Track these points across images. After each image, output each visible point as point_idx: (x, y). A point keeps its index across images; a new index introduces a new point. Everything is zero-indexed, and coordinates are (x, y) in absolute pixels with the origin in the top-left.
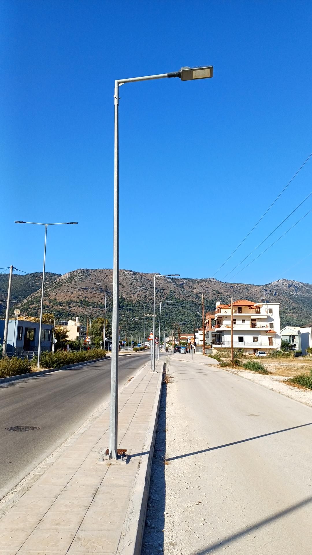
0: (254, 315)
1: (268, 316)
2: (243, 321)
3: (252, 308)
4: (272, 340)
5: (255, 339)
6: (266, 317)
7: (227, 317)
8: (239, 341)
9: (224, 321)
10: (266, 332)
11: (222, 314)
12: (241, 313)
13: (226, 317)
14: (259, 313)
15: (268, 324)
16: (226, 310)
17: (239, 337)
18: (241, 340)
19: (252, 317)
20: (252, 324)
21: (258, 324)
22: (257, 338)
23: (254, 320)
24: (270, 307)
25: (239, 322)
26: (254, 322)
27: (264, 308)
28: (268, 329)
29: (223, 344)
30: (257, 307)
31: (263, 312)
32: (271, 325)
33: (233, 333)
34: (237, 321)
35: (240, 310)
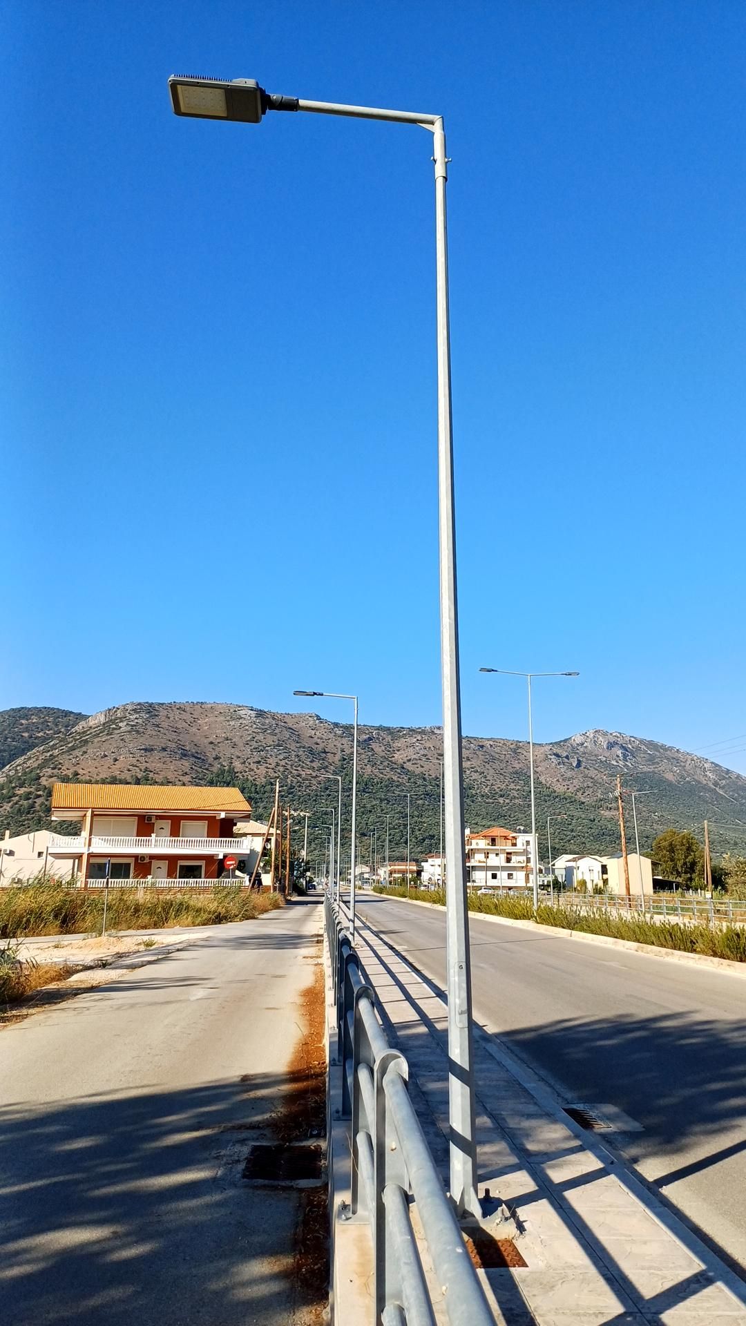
0: (510, 849)
1: (524, 851)
2: (497, 854)
3: (508, 839)
4: (528, 876)
5: (510, 876)
6: (522, 851)
7: (479, 851)
8: (493, 878)
9: (476, 855)
10: (523, 867)
11: (474, 846)
12: (495, 845)
13: (478, 849)
14: (514, 845)
15: (525, 858)
16: (478, 841)
17: (493, 874)
18: (494, 876)
19: (507, 851)
20: (507, 858)
21: (514, 858)
22: (512, 875)
23: (510, 853)
24: (527, 839)
25: (492, 856)
26: (509, 856)
27: (522, 839)
28: (524, 865)
29: (474, 881)
30: (513, 837)
31: (520, 846)
32: (528, 860)
33: (487, 868)
34: (490, 855)
35: (493, 841)
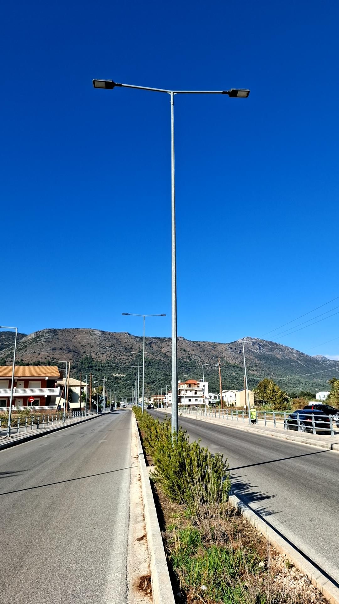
0: (196, 388)
1: (203, 389)
2: (191, 391)
3: (196, 384)
4: (204, 400)
9: (182, 391)
10: (202, 396)
12: (190, 387)
13: (183, 389)
14: (198, 387)
15: (203, 392)
16: (183, 385)
18: (190, 400)
19: (195, 389)
21: (198, 392)
22: (197, 399)
23: (196, 391)
24: (204, 384)
25: (189, 392)
27: (201, 384)
29: (181, 403)
30: (198, 383)
31: (201, 386)
33: (186, 397)
34: (188, 391)
35: (190, 386)
